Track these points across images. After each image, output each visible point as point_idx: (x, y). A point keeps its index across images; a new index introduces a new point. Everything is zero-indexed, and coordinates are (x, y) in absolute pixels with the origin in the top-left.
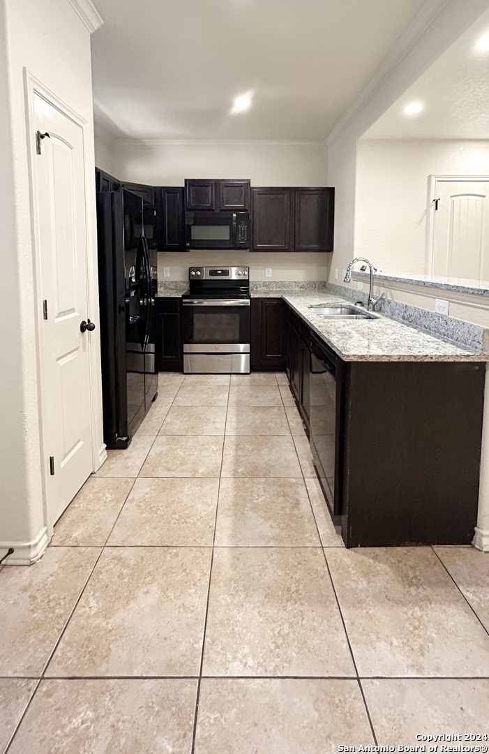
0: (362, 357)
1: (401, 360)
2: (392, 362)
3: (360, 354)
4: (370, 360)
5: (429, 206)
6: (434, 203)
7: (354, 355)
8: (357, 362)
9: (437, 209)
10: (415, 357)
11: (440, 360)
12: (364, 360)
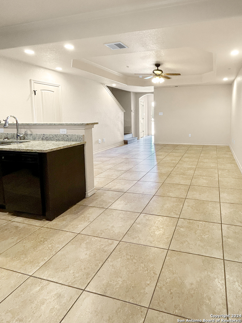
0: (52, 149)
1: (64, 148)
2: (61, 149)
3: (51, 149)
4: (54, 150)
5: (31, 93)
6: (34, 92)
7: (49, 150)
8: (50, 152)
9: (35, 94)
10: (68, 146)
11: (74, 145)
12: (52, 151)
